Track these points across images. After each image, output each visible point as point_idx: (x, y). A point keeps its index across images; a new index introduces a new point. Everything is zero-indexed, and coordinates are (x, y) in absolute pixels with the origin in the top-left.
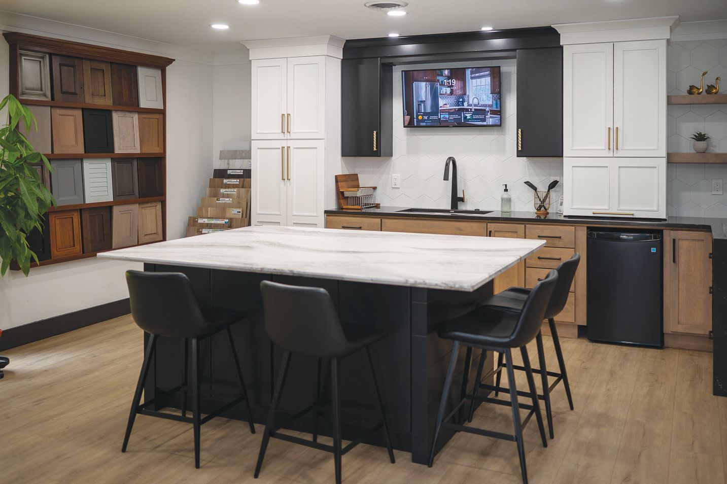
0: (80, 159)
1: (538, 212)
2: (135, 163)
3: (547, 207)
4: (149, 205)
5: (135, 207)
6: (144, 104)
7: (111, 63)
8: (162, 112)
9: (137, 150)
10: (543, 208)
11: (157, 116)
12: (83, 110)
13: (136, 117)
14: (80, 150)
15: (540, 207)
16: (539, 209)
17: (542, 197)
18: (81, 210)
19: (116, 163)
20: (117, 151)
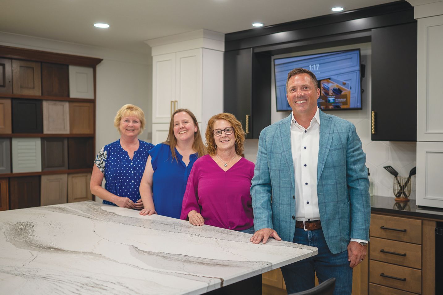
0: (9, 138)
1: (398, 199)
2: (66, 142)
3: (407, 193)
4: (80, 175)
5: (64, 177)
6: (74, 94)
7: (41, 62)
8: (93, 102)
9: (67, 131)
10: (402, 195)
11: (88, 104)
12: (13, 99)
13: (67, 105)
14: (9, 131)
15: (400, 193)
16: (398, 195)
17: (403, 183)
18: (9, 178)
19: (45, 142)
20: (46, 131)
